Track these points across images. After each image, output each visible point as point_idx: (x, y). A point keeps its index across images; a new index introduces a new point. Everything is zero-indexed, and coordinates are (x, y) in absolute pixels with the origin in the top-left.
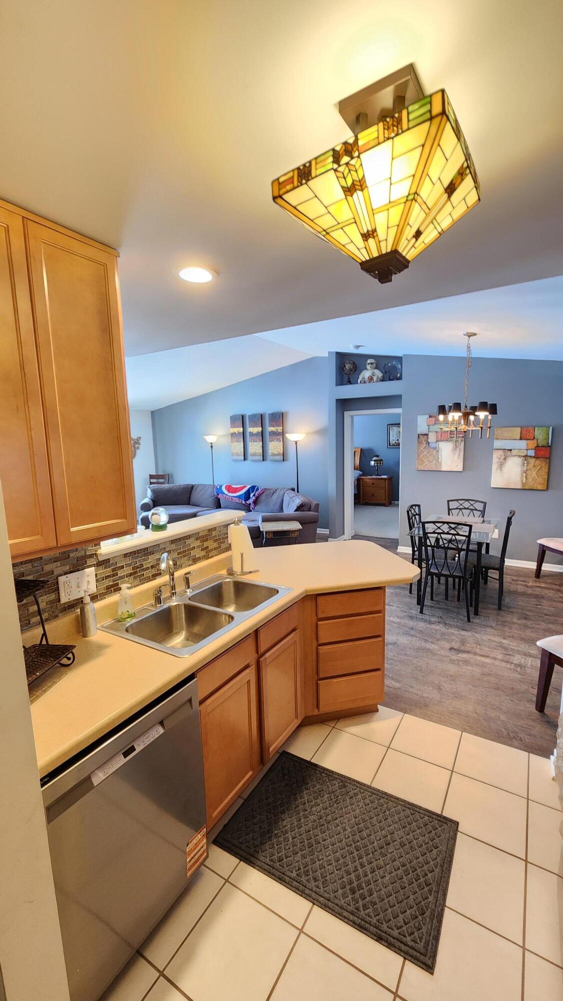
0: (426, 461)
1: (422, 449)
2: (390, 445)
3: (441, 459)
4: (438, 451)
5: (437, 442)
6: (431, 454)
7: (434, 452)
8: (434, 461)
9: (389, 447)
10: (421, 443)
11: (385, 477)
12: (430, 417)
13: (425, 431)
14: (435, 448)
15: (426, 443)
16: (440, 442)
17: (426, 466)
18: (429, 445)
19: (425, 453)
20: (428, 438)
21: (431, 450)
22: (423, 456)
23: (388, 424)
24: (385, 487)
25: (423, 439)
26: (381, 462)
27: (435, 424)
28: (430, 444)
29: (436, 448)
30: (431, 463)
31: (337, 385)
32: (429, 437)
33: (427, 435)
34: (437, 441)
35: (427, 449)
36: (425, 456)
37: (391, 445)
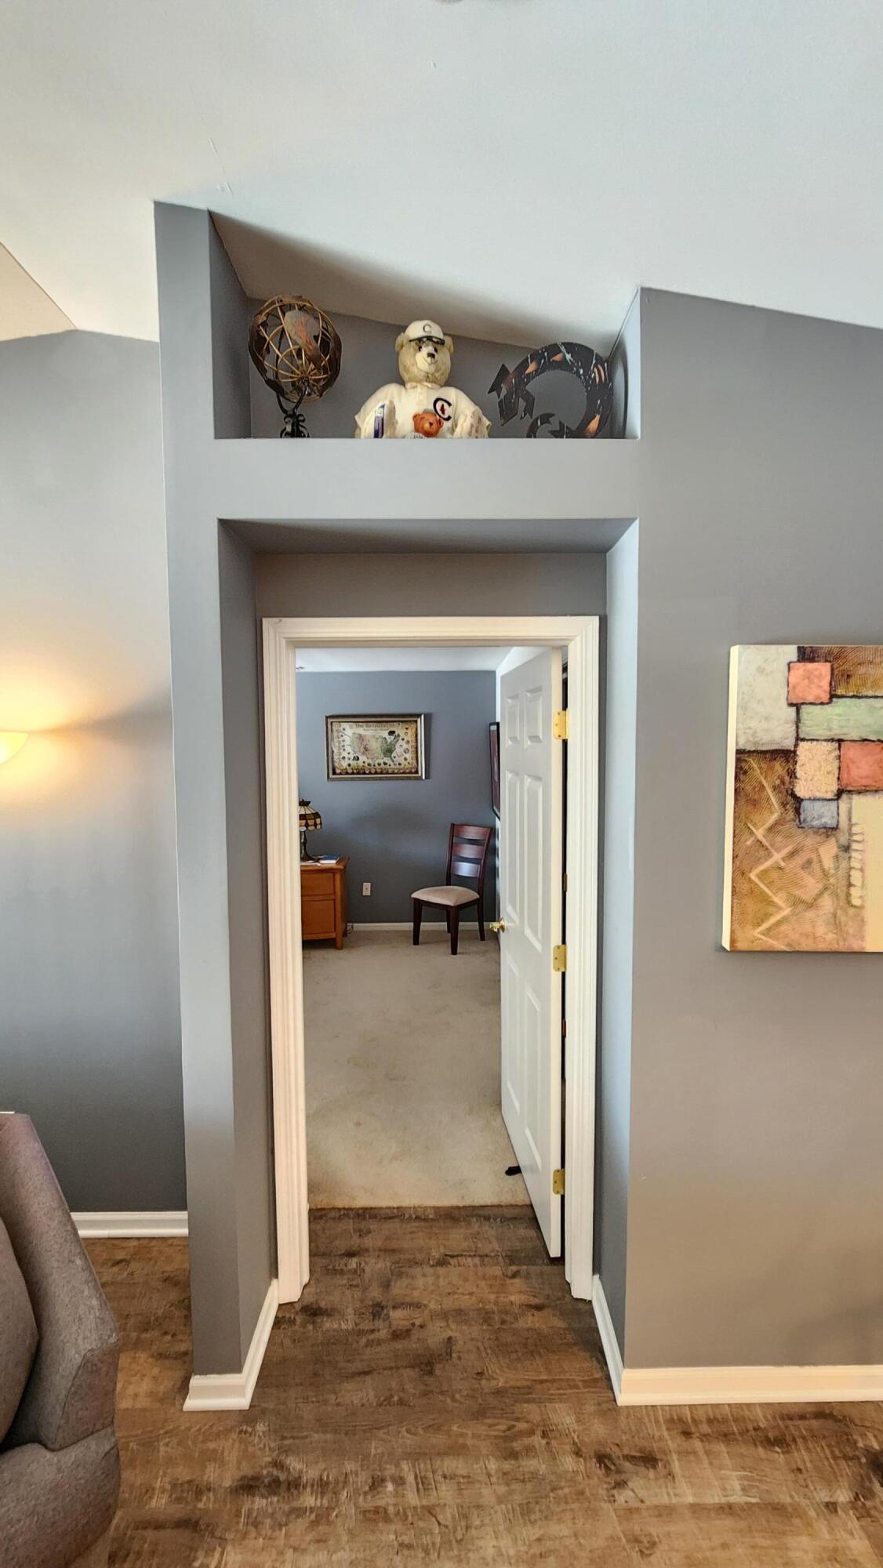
0: (778, 900)
1: (760, 833)
2: (334, 773)
3: (863, 886)
4: (847, 849)
5: (844, 801)
6: (809, 862)
7: (828, 851)
8: (827, 903)
9: (331, 776)
10: (755, 803)
11: (331, 863)
12: (806, 655)
13: (779, 734)
14: (831, 831)
15: (784, 805)
16: (855, 797)
17: (784, 928)
18: (797, 811)
19: (777, 857)
20: (792, 774)
21: (810, 841)
22: (765, 872)
23: (328, 715)
24: (335, 893)
25: (766, 778)
26: (318, 821)
27: (833, 696)
28: (805, 804)
29: (835, 828)
30: (810, 914)
31: (220, 434)
32: (799, 772)
33: (787, 756)
34: (840, 794)
35: (789, 836)
36: (775, 875)
37: (338, 771)
